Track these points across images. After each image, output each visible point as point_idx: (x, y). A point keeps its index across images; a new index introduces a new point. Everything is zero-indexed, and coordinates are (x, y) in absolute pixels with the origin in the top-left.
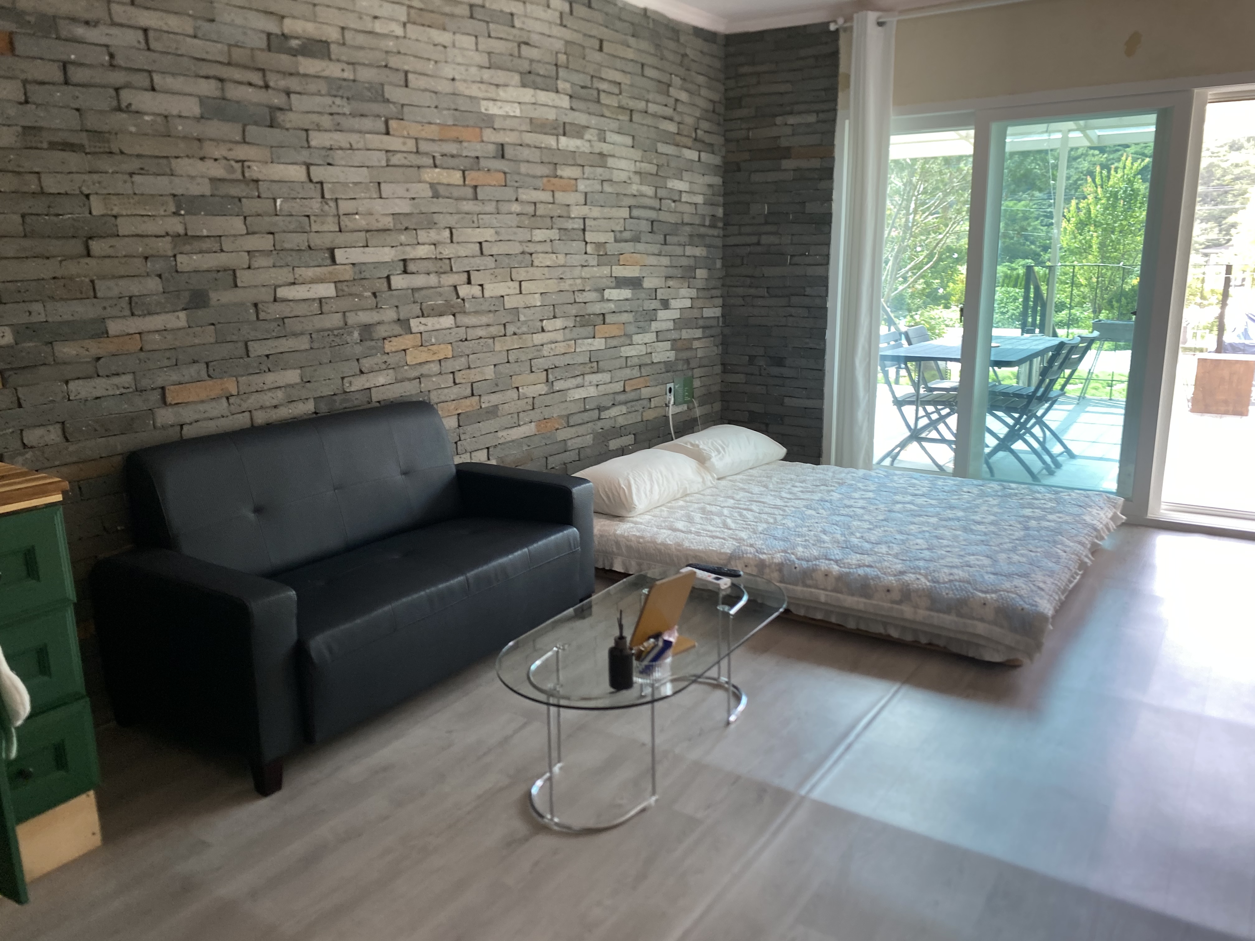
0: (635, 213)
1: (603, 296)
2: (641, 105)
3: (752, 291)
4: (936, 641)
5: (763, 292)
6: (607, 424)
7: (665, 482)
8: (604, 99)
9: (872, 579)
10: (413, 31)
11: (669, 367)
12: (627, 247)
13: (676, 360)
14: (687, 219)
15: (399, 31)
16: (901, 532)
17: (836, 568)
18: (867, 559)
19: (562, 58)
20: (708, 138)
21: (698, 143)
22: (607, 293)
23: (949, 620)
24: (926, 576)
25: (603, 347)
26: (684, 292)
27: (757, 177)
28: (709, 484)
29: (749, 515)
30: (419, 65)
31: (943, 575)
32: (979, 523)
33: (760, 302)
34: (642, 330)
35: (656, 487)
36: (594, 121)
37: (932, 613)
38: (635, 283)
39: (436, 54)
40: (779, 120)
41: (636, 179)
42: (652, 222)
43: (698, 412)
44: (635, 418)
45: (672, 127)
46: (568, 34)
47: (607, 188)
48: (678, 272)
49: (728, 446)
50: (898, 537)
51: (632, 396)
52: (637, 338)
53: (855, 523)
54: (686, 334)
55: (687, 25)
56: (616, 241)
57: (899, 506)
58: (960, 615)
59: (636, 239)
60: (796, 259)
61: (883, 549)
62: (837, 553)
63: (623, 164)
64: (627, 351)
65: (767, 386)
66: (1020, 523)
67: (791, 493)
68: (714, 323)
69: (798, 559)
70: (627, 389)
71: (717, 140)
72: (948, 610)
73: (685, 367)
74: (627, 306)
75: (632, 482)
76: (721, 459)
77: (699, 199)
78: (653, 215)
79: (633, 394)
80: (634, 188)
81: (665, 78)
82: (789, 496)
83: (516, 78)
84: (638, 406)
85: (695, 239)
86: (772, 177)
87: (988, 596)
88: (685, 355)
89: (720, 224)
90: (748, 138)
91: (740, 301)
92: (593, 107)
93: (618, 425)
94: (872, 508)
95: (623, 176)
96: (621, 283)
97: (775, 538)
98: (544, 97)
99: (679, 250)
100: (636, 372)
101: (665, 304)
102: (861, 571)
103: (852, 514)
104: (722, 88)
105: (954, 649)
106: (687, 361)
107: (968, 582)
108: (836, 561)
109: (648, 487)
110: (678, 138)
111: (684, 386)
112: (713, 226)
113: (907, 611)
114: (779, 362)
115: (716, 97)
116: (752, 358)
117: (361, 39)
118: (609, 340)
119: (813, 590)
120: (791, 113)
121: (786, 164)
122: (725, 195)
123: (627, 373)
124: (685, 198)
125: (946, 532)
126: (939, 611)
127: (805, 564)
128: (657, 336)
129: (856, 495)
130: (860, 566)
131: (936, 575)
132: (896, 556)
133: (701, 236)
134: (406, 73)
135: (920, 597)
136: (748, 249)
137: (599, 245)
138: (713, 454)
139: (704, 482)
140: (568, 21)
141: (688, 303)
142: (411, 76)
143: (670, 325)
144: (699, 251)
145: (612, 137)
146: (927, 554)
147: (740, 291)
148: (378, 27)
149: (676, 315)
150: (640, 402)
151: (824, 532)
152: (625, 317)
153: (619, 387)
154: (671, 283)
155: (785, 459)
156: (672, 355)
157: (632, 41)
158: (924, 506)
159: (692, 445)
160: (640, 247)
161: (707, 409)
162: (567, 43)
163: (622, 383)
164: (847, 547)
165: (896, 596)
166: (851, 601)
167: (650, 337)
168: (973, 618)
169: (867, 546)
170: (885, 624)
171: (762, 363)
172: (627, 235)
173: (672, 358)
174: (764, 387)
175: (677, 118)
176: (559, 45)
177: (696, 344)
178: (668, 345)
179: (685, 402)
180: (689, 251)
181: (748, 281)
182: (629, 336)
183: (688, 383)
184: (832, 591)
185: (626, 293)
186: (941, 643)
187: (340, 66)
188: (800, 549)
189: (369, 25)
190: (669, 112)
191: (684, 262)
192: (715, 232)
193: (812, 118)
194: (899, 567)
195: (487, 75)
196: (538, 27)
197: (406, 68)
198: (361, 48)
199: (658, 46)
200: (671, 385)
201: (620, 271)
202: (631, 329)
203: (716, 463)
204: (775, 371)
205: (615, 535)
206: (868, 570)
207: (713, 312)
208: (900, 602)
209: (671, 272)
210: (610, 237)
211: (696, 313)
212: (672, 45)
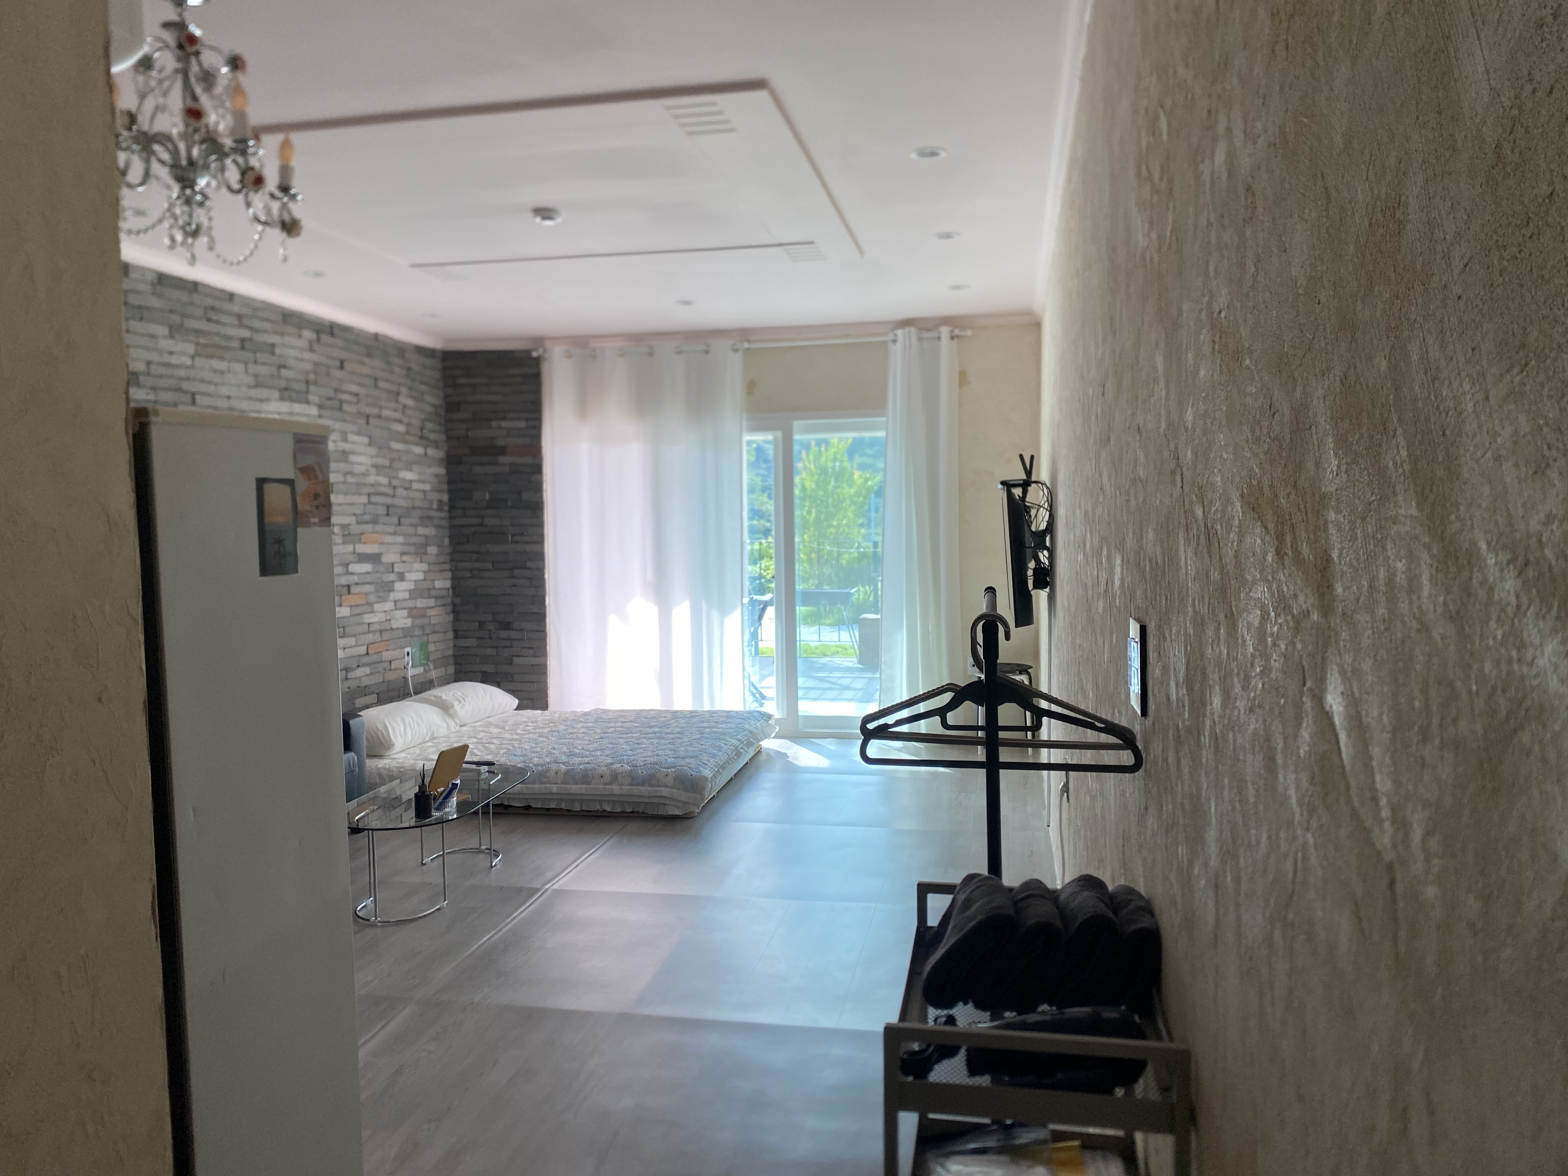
0: (374, 499)
1: (348, 570)
2: (375, 411)
3: (478, 565)
4: (637, 809)
5: (489, 566)
6: (353, 684)
7: (416, 726)
8: (346, 407)
9: (590, 770)
10: (199, 362)
11: (407, 633)
12: (368, 528)
13: (413, 626)
14: (418, 503)
15: (189, 362)
16: (612, 743)
17: (564, 767)
18: (586, 760)
19: (312, 377)
20: (432, 436)
21: (423, 439)
22: (353, 568)
23: (644, 790)
24: (628, 764)
25: (348, 615)
26: (418, 566)
27: (478, 470)
28: (453, 729)
29: (492, 746)
30: (203, 388)
31: (640, 762)
32: (669, 733)
33: (487, 574)
34: (383, 600)
35: (408, 729)
36: (337, 425)
37: (632, 787)
38: (374, 558)
39: (216, 378)
40: (494, 424)
41: (373, 471)
42: (388, 507)
43: (434, 674)
44: (376, 679)
45: (401, 428)
46: (315, 357)
47: (350, 479)
48: (412, 549)
49: (467, 697)
50: (609, 746)
51: (374, 658)
52: (377, 607)
53: (578, 742)
54: (420, 603)
55: (410, 345)
56: (358, 523)
57: (611, 730)
58: (651, 785)
59: (375, 522)
60: (517, 538)
61: (599, 753)
62: (564, 758)
63: (361, 459)
64: (368, 618)
65: (497, 648)
66: (698, 731)
67: (524, 730)
68: (445, 593)
69: (535, 765)
70: (370, 652)
71: (440, 437)
72: (643, 783)
73: (421, 633)
74: (369, 578)
75: (388, 725)
76: (462, 707)
77: (427, 487)
78: (389, 501)
79: (375, 657)
80: (372, 479)
81: (394, 388)
82: (523, 732)
83: (276, 394)
84: (380, 667)
85: (426, 520)
86: (491, 469)
87: (669, 770)
88: (419, 622)
89: (446, 508)
90: (467, 437)
91: (468, 574)
92: (338, 414)
93: (363, 685)
94: (591, 732)
95: (362, 469)
96: (363, 558)
97: (515, 755)
98: (298, 408)
99: (411, 530)
100: (377, 637)
101: (401, 577)
102: (582, 767)
103: (575, 737)
104: (442, 395)
105: (650, 812)
106: (422, 627)
107: (657, 764)
108: (564, 763)
109: (402, 729)
110: (407, 437)
111: (421, 650)
112: (440, 509)
113: (616, 789)
114: (507, 626)
115: (437, 402)
116: (482, 624)
117: (163, 370)
118: (353, 609)
119: (547, 785)
120: (504, 419)
121: (502, 459)
122: (449, 483)
123: (370, 638)
124: (415, 486)
125: (645, 741)
126: (637, 785)
127: (540, 768)
128: (395, 605)
129: (579, 726)
130: (581, 764)
131: (635, 762)
132: (608, 756)
133: (431, 518)
134: (194, 394)
135: (623, 777)
136: (473, 529)
137: (344, 527)
138: (456, 703)
139: (448, 727)
140: (316, 346)
141: (421, 576)
142: (198, 397)
143: (406, 595)
144: (430, 531)
145: (352, 438)
146: (629, 753)
147: (468, 565)
148: (174, 360)
149: (411, 586)
150: (381, 664)
151: (554, 749)
152: (367, 588)
153: (362, 650)
154: (405, 558)
155: (517, 709)
156: (408, 622)
157: (367, 360)
158: (629, 728)
159: (435, 696)
160: (378, 528)
161: (441, 671)
162: (316, 364)
163: (365, 647)
164: (572, 754)
165: (607, 779)
166: (575, 789)
167: (389, 606)
168: (660, 786)
169: (587, 753)
170: (601, 802)
171: (491, 627)
172: (367, 518)
173: (409, 625)
174: (494, 649)
175: (406, 420)
176: (309, 367)
177: (430, 612)
178: (405, 613)
179: (422, 665)
180: (421, 530)
181: (475, 556)
182: (370, 604)
183: (423, 647)
184: (561, 784)
185: (367, 567)
186: (640, 809)
187: (144, 391)
188: (536, 759)
189: (167, 359)
190: (398, 415)
191: (414, 540)
192: (442, 515)
193: (522, 424)
194: (609, 760)
195: (254, 393)
196: (293, 353)
197: (194, 390)
198: (161, 376)
199: (388, 363)
200: (408, 649)
201: (361, 549)
202: (372, 598)
203: (458, 710)
204: (503, 634)
205: (377, 768)
206: (586, 765)
207: (443, 583)
208: (610, 783)
209: (406, 548)
210: (353, 520)
211: (427, 585)
212: (397, 361)
